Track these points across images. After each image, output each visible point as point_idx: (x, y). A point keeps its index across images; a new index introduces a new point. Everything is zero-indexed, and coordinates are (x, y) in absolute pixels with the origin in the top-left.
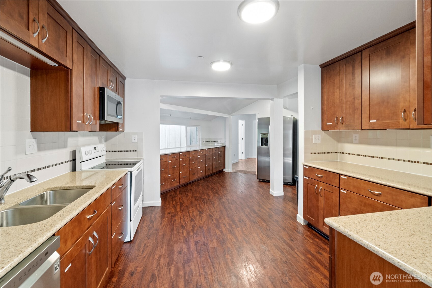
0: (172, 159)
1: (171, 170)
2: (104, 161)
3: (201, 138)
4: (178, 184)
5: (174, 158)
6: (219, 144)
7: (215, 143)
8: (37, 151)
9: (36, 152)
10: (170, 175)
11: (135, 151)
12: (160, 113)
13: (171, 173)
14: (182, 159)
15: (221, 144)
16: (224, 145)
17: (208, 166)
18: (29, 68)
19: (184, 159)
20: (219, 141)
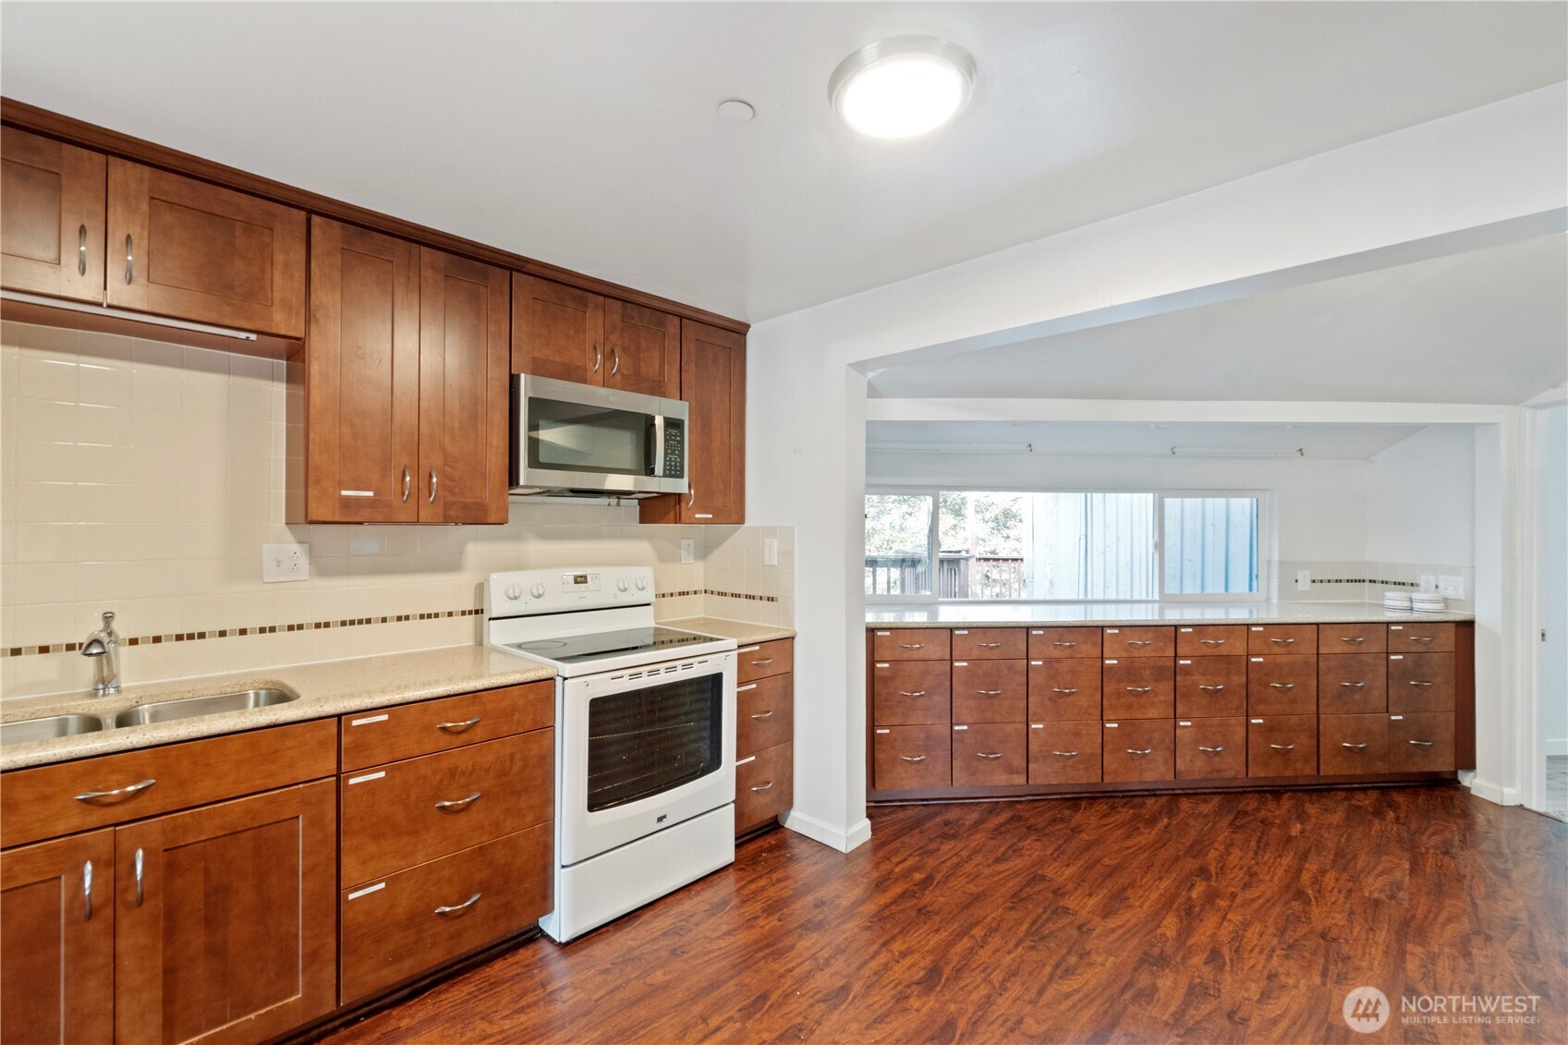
0: (975, 653)
1: (971, 703)
2: (651, 623)
3: (1276, 558)
4: (1020, 780)
5: (992, 648)
6: (1416, 605)
7: (1389, 594)
8: (310, 575)
9: (308, 578)
10: (965, 727)
11: (773, 599)
12: (867, 441)
13: (970, 720)
14: (1048, 661)
15: (1440, 606)
16: (1459, 614)
17: (1269, 730)
18: (280, 359)
19: (1058, 660)
20: (1422, 579)
